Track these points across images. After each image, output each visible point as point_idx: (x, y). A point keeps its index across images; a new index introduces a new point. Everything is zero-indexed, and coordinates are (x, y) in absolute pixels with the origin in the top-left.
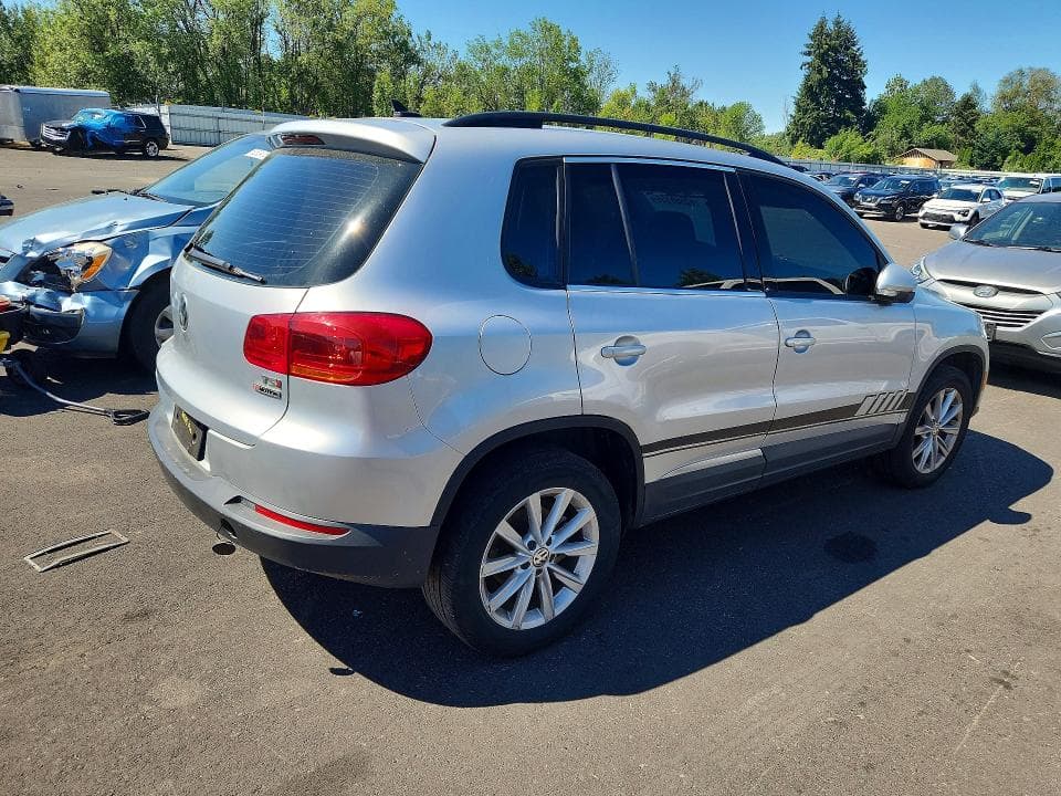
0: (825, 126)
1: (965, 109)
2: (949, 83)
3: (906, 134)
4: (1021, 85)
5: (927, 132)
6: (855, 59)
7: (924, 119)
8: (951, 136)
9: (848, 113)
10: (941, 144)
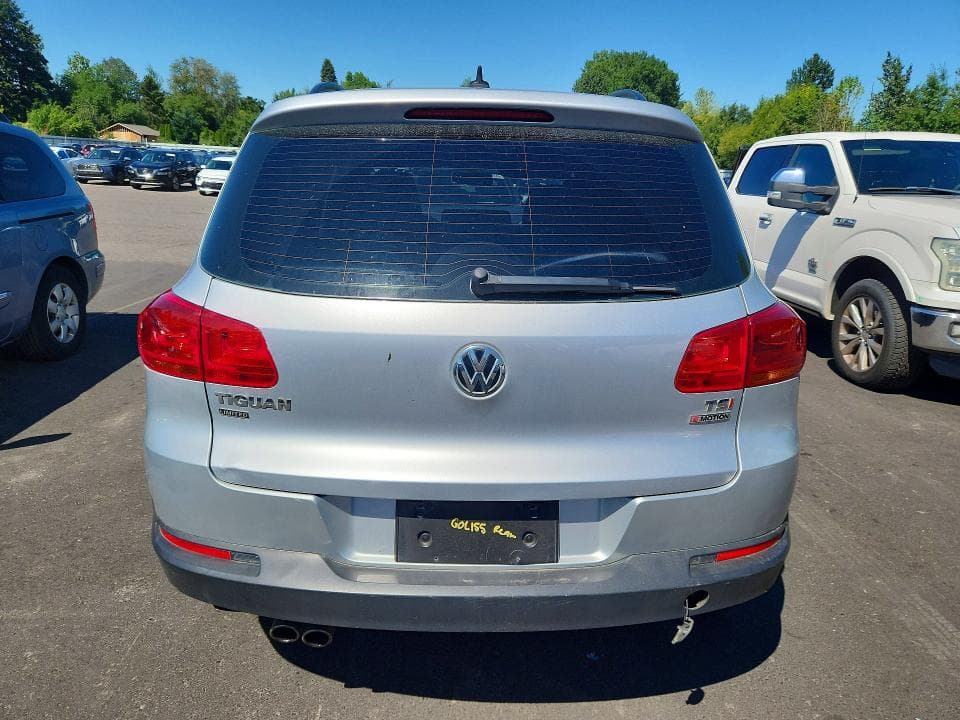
0: (15, 98)
1: (149, 89)
2: (128, 65)
3: (102, 110)
4: (188, 72)
5: (122, 109)
6: (26, 31)
7: (116, 96)
8: (145, 113)
9: (38, 86)
10: (139, 120)
